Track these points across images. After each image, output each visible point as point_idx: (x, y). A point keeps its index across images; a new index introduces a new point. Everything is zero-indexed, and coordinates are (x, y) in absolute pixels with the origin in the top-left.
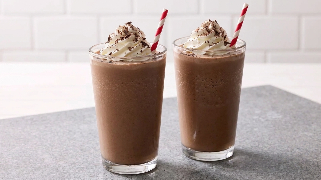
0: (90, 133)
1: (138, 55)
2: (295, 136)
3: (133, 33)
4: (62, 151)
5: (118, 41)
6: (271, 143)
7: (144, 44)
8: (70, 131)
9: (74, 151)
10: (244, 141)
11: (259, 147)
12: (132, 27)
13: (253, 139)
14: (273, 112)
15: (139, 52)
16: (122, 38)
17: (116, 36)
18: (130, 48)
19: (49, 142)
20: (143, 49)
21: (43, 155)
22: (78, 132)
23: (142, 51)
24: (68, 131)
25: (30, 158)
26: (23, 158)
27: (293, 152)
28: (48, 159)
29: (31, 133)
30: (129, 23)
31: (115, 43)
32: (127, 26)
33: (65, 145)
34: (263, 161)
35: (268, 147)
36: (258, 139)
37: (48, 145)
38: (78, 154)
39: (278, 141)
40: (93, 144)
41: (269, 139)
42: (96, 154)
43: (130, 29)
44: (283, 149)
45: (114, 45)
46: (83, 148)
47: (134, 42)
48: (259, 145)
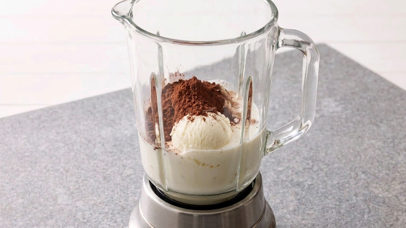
0: (115, 146)
2: (360, 146)
4: (80, 180)
6: (329, 161)
8: (89, 141)
9: (96, 181)
10: (294, 158)
11: (314, 169)
13: (305, 154)
14: (330, 99)
19: (63, 165)
21: (56, 189)
22: (100, 143)
24: (86, 142)
25: (40, 196)
26: (31, 195)
27: (358, 178)
28: (63, 197)
29: (39, 145)
33: (83, 169)
34: (320, 197)
35: (325, 170)
36: (311, 154)
37: (62, 170)
38: (100, 186)
39: (338, 158)
40: (118, 167)
41: (326, 154)
42: (124, 186)
44: (345, 174)
46: (107, 174)
48: (313, 166)
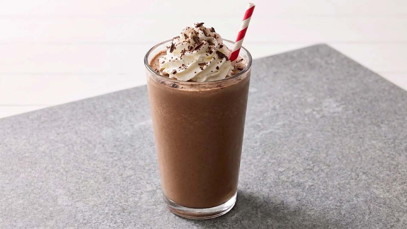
0: (115, 146)
1: (212, 74)
3: (205, 41)
5: (185, 53)
6: (330, 162)
7: (221, 55)
8: (89, 142)
10: (295, 158)
11: (315, 170)
12: (204, 31)
14: (331, 100)
15: (214, 69)
16: (191, 49)
17: (182, 44)
18: (201, 65)
20: (220, 65)
21: (56, 190)
23: (218, 68)
30: (200, 25)
31: (181, 56)
32: (197, 30)
35: (325, 171)
36: (312, 155)
38: (100, 187)
41: (327, 155)
43: (201, 35)
44: (345, 175)
45: (179, 59)
47: (207, 55)
48: (314, 166)
